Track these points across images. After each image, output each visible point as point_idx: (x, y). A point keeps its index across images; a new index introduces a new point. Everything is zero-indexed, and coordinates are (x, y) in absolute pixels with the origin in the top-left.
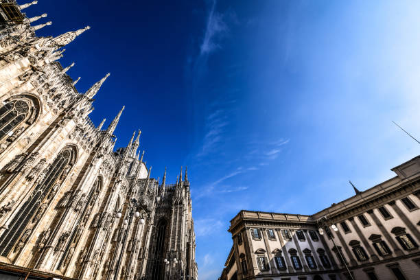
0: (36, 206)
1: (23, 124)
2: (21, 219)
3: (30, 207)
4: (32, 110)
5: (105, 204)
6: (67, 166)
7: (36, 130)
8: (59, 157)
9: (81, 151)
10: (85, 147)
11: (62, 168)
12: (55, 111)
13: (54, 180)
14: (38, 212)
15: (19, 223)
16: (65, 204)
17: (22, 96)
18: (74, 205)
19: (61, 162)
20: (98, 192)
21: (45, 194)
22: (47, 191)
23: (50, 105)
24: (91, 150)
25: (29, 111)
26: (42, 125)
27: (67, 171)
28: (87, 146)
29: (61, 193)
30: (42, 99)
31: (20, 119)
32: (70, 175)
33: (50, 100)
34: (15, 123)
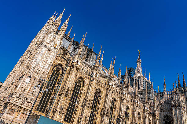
0: (94, 115)
1: (81, 88)
2: (91, 119)
3: (92, 115)
4: (82, 82)
5: (120, 111)
6: (99, 97)
7: (85, 88)
8: (95, 95)
9: (102, 89)
10: (103, 88)
11: (98, 99)
12: (88, 78)
13: (97, 104)
14: (95, 117)
15: (91, 120)
16: (102, 113)
17: (78, 79)
18: (106, 114)
19: (96, 96)
20: (116, 105)
21: (95, 110)
22: (95, 109)
23: (86, 77)
24: (106, 87)
25: (81, 83)
26: (86, 86)
27: (100, 99)
28: (104, 86)
29: (100, 109)
30: (83, 76)
31: (80, 86)
32: (101, 101)
33: (85, 75)
34: (80, 89)
